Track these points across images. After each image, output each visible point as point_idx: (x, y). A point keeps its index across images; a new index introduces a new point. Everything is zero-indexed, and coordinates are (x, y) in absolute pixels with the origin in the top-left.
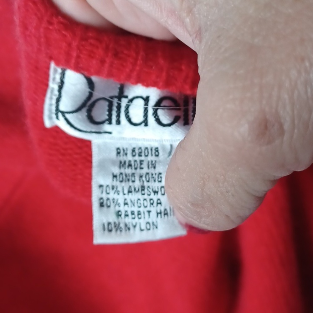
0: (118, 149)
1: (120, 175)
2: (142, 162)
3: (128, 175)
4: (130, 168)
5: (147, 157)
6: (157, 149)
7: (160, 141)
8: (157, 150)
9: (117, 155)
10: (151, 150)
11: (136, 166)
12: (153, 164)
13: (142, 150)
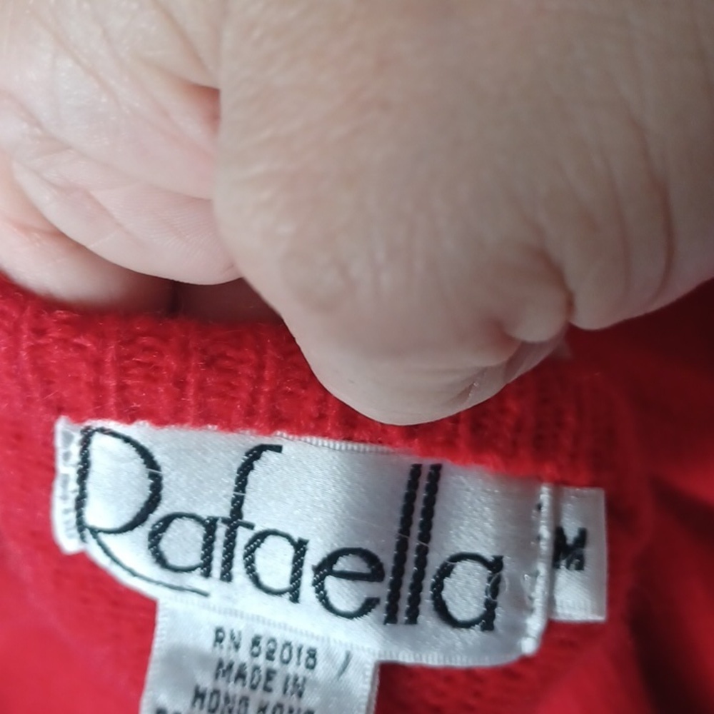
0: (219, 630)
1: (212, 695)
2: (272, 675)
3: (231, 699)
4: (240, 682)
5: (285, 666)
6: (312, 652)
7: (323, 639)
8: (312, 654)
9: (215, 645)
10: (300, 650)
11: (255, 682)
12: (298, 686)
13: (276, 645)
